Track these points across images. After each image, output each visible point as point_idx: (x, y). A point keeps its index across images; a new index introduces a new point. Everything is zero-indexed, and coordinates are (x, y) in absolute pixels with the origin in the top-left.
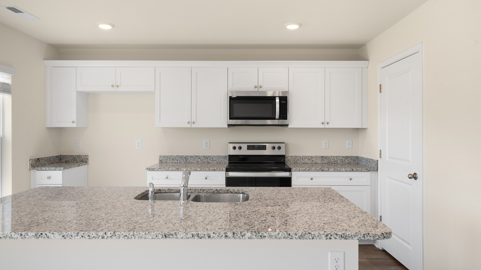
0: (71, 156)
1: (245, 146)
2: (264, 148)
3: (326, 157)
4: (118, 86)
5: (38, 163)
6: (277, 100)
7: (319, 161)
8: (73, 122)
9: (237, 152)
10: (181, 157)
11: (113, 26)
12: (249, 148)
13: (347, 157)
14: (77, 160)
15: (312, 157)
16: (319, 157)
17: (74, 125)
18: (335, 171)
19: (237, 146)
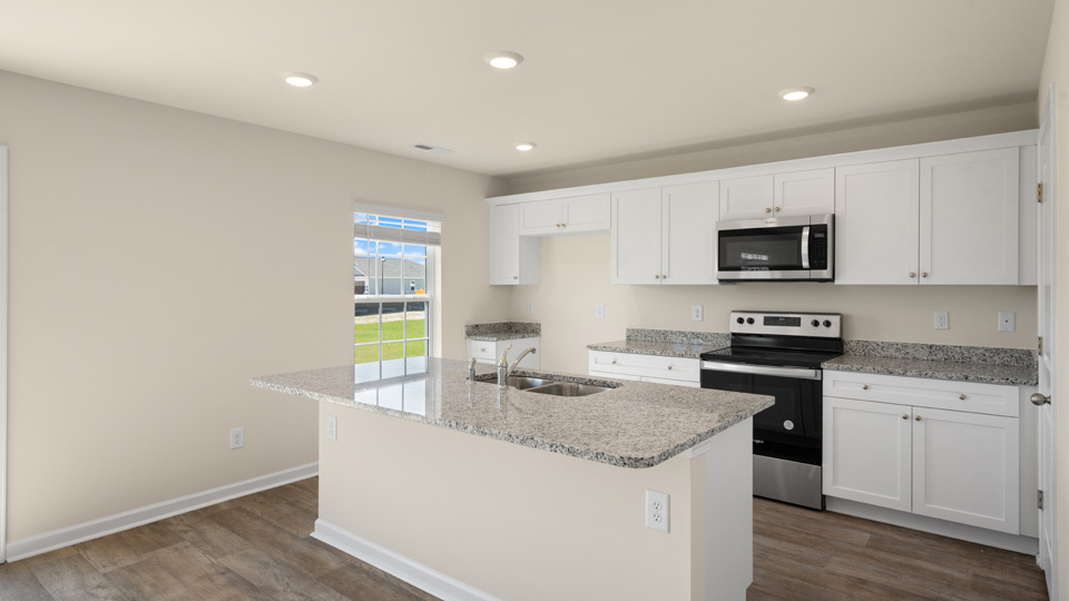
0: (521, 324)
1: (759, 318)
2: (796, 322)
3: (941, 348)
4: (564, 225)
5: (476, 331)
6: (806, 233)
7: (924, 355)
8: (516, 278)
9: (746, 329)
10: (658, 332)
11: (534, 145)
12: (768, 321)
13: (998, 351)
14: (529, 330)
15: (905, 346)
16: (922, 346)
17: (516, 282)
18: (920, 375)
19: (746, 317)
